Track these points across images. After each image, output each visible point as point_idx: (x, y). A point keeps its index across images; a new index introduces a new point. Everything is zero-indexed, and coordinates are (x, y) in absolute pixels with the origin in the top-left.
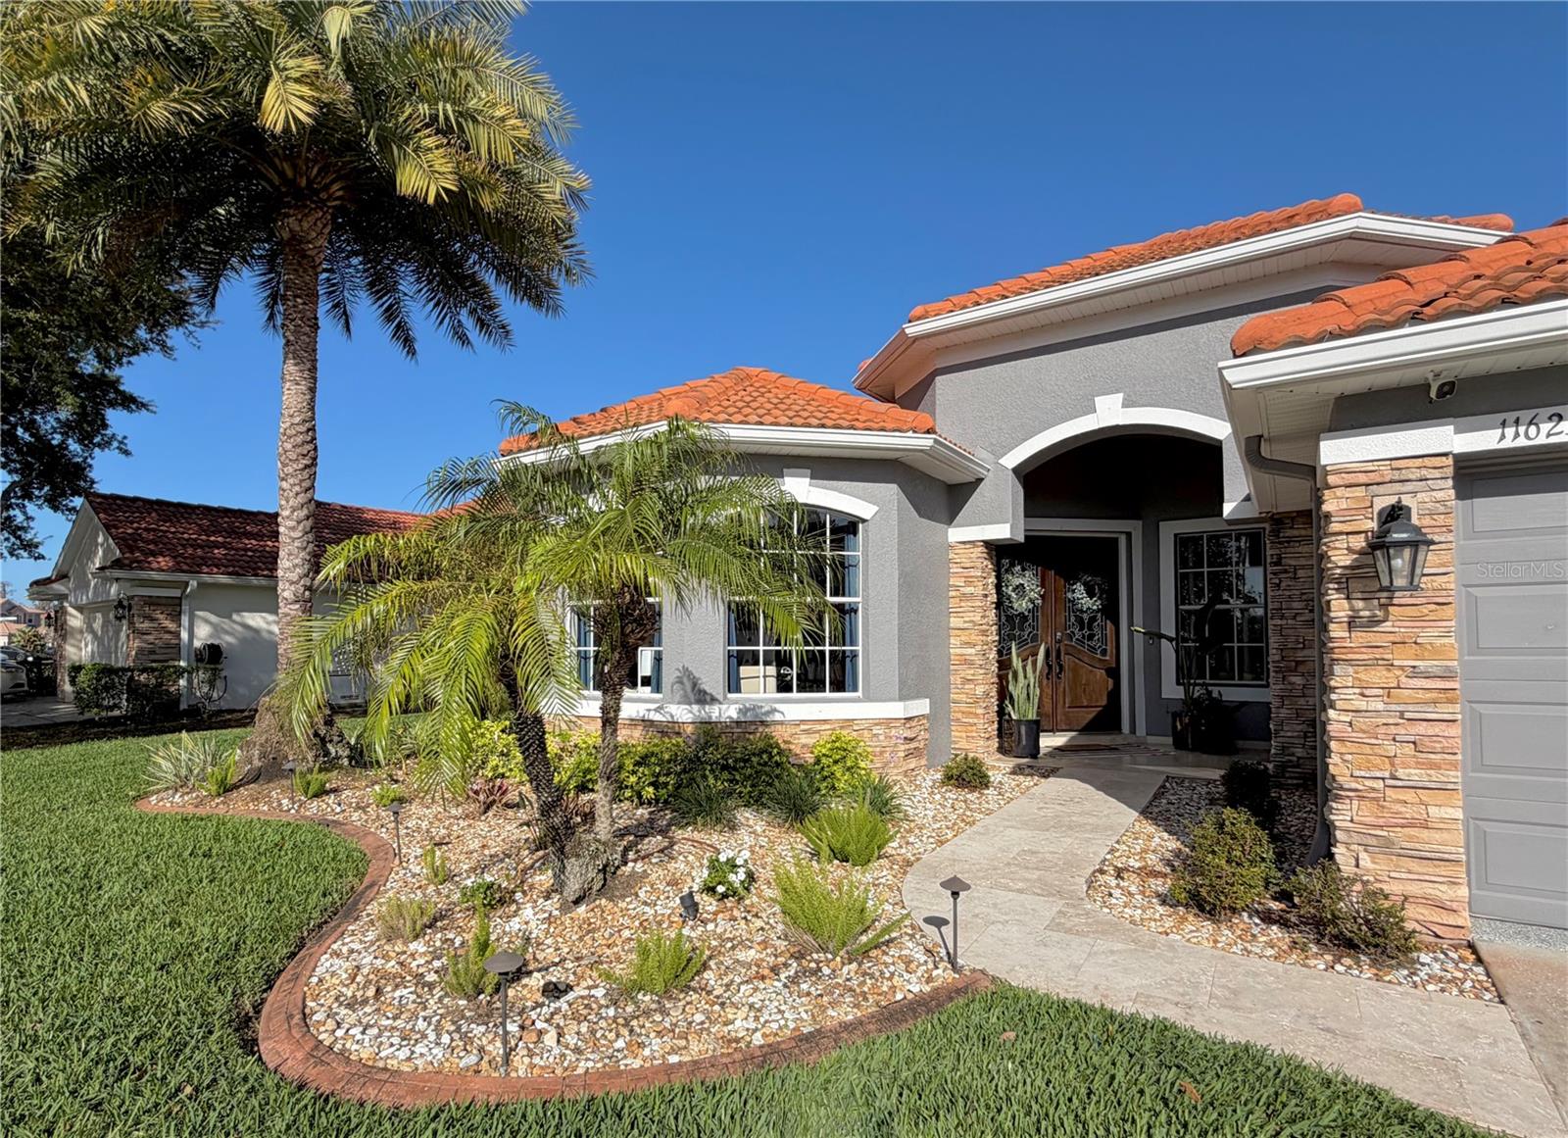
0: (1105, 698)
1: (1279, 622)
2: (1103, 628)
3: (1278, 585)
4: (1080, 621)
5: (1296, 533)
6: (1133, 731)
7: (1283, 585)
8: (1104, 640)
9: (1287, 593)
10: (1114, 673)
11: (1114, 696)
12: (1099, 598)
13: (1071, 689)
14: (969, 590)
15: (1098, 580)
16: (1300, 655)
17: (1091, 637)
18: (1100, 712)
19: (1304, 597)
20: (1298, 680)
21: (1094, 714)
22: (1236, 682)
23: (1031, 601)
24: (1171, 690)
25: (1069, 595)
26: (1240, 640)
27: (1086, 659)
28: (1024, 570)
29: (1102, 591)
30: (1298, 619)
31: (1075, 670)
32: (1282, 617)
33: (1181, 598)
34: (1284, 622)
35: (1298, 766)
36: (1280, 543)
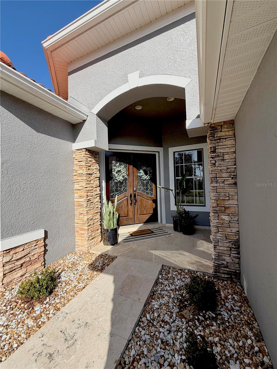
0: (152, 210)
1: (215, 185)
2: (151, 186)
3: (215, 164)
4: (143, 184)
5: (223, 134)
6: (161, 222)
7: (217, 164)
8: (151, 190)
9: (219, 168)
10: (155, 201)
11: (155, 210)
12: (149, 175)
13: (140, 209)
14: (81, 172)
15: (149, 169)
16: (227, 203)
17: (147, 189)
18: (151, 215)
19: (229, 170)
20: (226, 218)
21: (149, 217)
22: (195, 204)
23: (123, 177)
24: (173, 208)
25: (139, 174)
26: (195, 189)
27: (145, 197)
28: (120, 165)
29: (150, 173)
30: (226, 183)
31: (141, 201)
32: (217, 182)
33: (176, 174)
34: (218, 185)
35: (227, 267)
36: (215, 140)
